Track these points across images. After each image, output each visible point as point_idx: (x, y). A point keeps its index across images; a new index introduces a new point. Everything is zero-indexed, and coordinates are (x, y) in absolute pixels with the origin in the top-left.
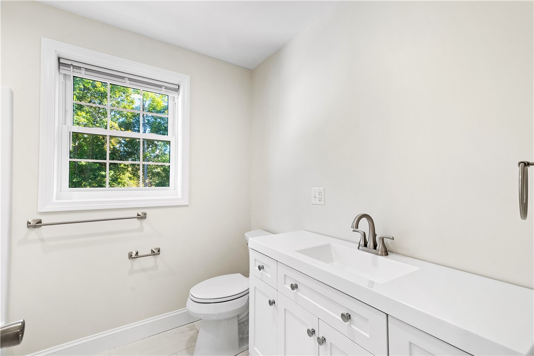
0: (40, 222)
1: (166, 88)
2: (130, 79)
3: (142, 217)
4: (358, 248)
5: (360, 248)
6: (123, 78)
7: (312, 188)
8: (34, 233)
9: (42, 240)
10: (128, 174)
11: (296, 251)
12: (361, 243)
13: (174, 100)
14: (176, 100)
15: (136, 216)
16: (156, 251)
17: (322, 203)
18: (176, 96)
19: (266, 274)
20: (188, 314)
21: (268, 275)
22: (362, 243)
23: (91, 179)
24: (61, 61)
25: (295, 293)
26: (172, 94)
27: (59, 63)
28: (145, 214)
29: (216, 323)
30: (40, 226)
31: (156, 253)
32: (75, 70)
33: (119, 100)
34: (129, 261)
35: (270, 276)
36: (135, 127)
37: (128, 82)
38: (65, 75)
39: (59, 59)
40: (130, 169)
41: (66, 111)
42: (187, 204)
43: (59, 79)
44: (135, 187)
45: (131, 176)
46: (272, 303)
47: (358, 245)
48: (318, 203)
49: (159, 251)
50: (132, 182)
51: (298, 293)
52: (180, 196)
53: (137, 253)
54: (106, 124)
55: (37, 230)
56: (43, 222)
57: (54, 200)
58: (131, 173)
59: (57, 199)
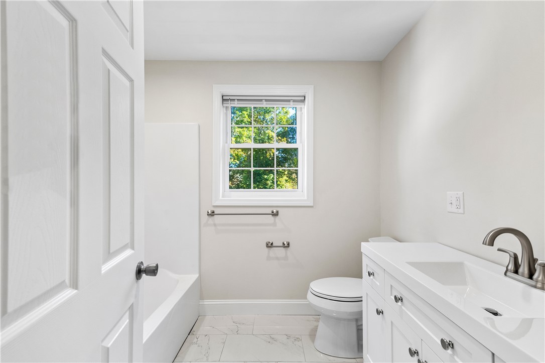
0: (213, 212)
1: (294, 101)
2: (266, 100)
3: (275, 214)
4: (505, 274)
5: (508, 273)
6: (261, 100)
7: (448, 192)
8: (211, 219)
9: (215, 225)
10: (285, 178)
11: (408, 263)
12: (509, 268)
13: (301, 111)
14: (303, 110)
15: (271, 213)
16: (286, 245)
17: (461, 211)
18: (302, 106)
19: (376, 281)
20: (310, 305)
21: (377, 283)
22: (511, 267)
23: (258, 182)
24: (224, 98)
25: (400, 306)
26: (299, 106)
27: (223, 99)
28: (277, 212)
29: (336, 320)
30: (214, 215)
31: (287, 246)
32: (232, 102)
33: (278, 112)
34: (267, 249)
35: (379, 284)
36: (290, 135)
37: (265, 103)
38: (227, 107)
39: (223, 96)
40: (286, 173)
41: (227, 133)
42: (312, 205)
43: (223, 111)
44: (291, 188)
45: (287, 179)
46: (379, 312)
47: (506, 269)
48: (456, 210)
49: (288, 244)
50: (288, 184)
51: (403, 307)
52: (306, 198)
53: (272, 243)
54: (267, 135)
55: (212, 217)
56: (215, 213)
57: (221, 198)
58: (287, 177)
59: (223, 197)
